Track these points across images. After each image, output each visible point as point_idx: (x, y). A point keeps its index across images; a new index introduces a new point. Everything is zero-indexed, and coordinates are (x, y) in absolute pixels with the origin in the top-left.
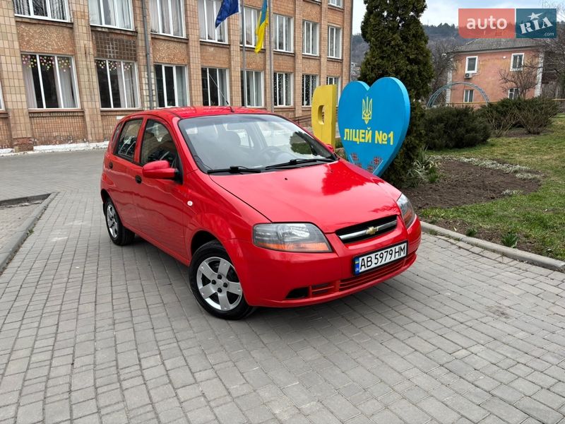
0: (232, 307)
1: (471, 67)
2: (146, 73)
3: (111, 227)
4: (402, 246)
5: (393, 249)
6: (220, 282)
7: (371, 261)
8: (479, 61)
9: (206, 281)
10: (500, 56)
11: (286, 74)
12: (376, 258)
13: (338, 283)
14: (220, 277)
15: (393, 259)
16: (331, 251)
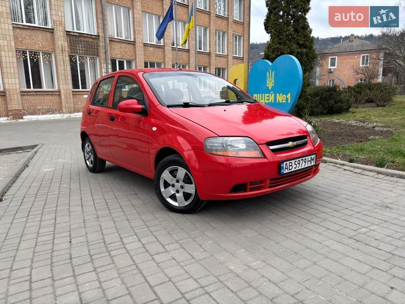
0: (187, 203)
1: (333, 64)
2: (105, 65)
3: (88, 160)
4: (313, 156)
5: (307, 158)
6: (178, 185)
7: (292, 165)
8: (338, 60)
9: (166, 185)
10: (353, 56)
11: (204, 67)
12: (295, 164)
13: (268, 182)
14: (178, 181)
15: (306, 166)
16: (263, 157)
